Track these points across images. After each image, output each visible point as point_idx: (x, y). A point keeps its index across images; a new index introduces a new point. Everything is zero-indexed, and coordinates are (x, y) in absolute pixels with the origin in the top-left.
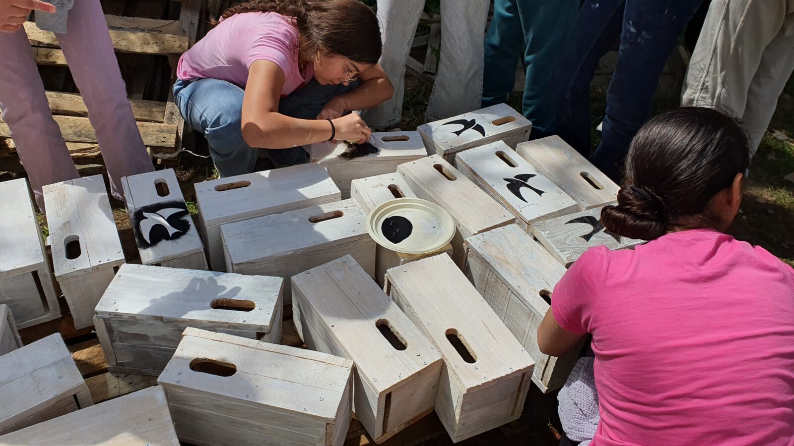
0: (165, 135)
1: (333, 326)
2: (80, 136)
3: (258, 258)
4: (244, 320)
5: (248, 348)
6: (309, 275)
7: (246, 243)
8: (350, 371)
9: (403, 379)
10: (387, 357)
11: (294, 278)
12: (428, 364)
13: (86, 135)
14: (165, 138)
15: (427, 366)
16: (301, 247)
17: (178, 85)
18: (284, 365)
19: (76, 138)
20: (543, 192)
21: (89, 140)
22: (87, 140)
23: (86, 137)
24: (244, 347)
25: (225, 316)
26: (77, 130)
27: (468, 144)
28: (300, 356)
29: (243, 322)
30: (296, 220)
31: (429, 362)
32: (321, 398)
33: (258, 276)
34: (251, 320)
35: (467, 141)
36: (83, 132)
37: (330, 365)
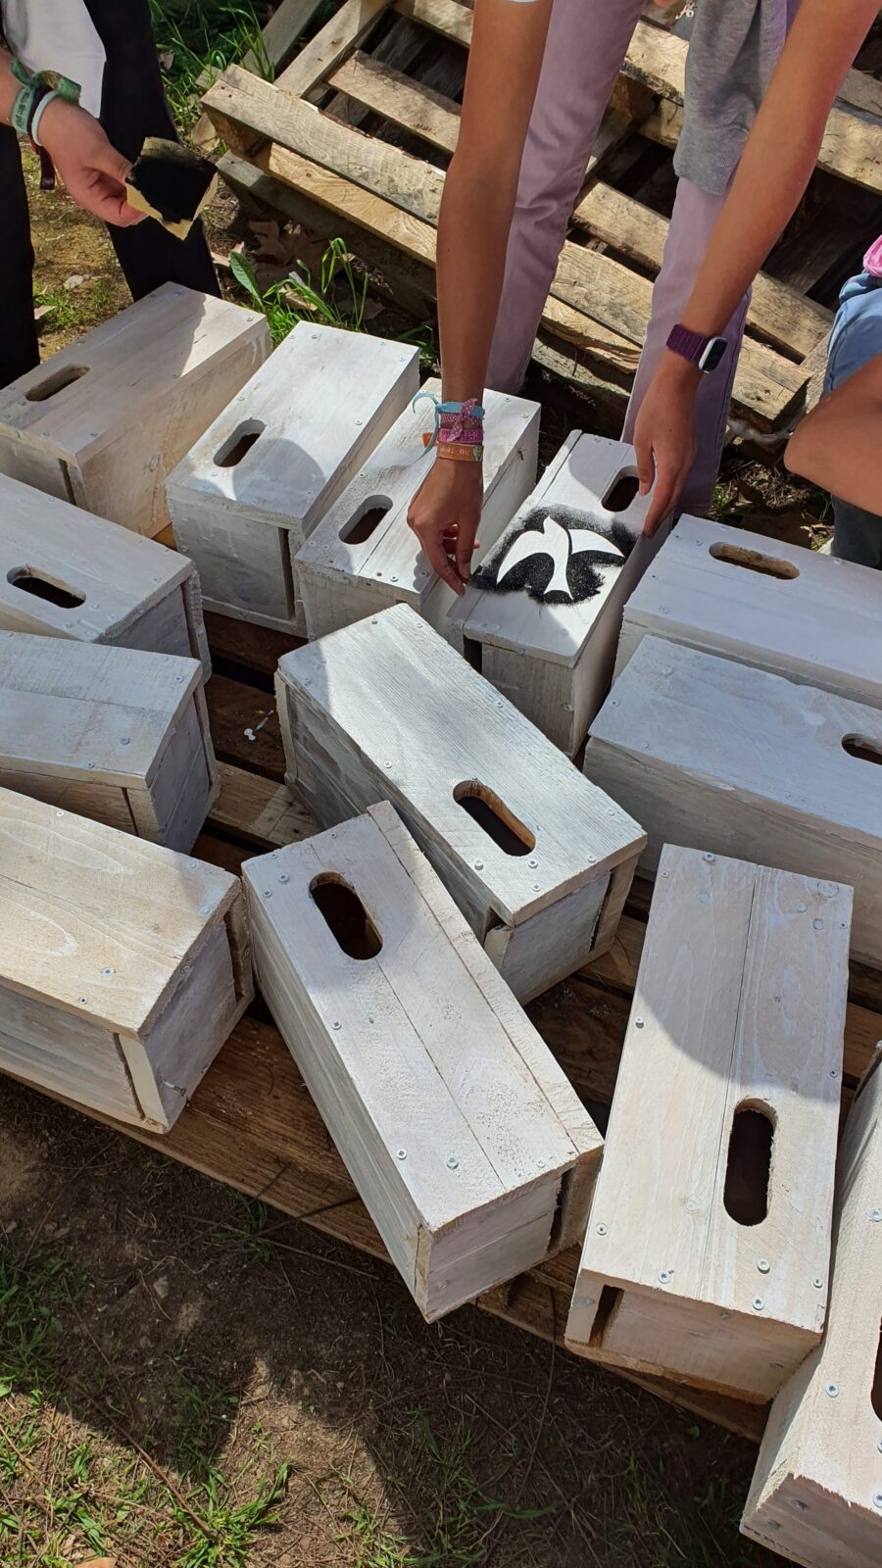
0: (771, 385)
1: (640, 1026)
2: (616, 316)
3: (646, 752)
4: (479, 865)
5: (437, 928)
6: (707, 868)
7: (655, 703)
8: (573, 1158)
9: (664, 1288)
10: (684, 1201)
11: (669, 851)
12: (764, 1314)
13: (627, 317)
14: (767, 391)
15: (757, 1313)
16: (760, 793)
17: (858, 281)
18: (462, 1021)
19: (607, 318)
21: (626, 331)
22: (623, 328)
23: (625, 323)
24: (433, 919)
25: (458, 830)
26: (618, 300)
28: (508, 1031)
29: (476, 868)
30: (815, 720)
31: (774, 1309)
32: (452, 1160)
33: (601, 791)
34: (494, 874)
36: (627, 309)
37: (546, 1105)
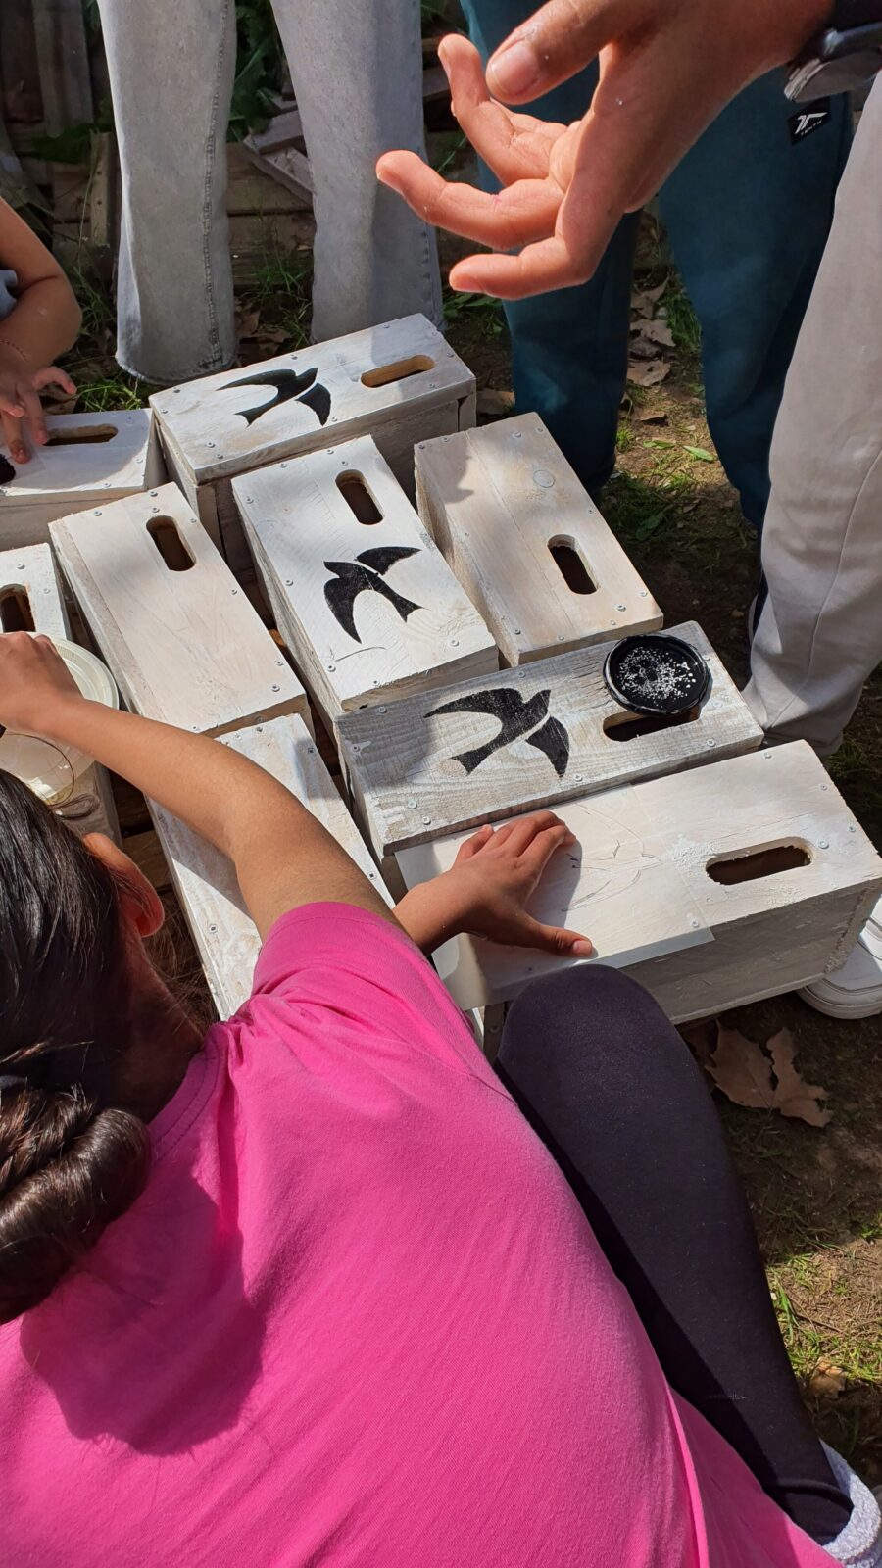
20: (416, 607)
27: (270, 450)
35: (271, 439)
